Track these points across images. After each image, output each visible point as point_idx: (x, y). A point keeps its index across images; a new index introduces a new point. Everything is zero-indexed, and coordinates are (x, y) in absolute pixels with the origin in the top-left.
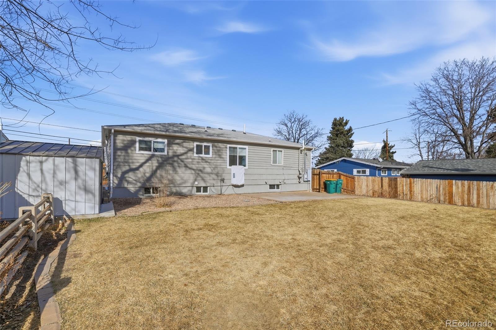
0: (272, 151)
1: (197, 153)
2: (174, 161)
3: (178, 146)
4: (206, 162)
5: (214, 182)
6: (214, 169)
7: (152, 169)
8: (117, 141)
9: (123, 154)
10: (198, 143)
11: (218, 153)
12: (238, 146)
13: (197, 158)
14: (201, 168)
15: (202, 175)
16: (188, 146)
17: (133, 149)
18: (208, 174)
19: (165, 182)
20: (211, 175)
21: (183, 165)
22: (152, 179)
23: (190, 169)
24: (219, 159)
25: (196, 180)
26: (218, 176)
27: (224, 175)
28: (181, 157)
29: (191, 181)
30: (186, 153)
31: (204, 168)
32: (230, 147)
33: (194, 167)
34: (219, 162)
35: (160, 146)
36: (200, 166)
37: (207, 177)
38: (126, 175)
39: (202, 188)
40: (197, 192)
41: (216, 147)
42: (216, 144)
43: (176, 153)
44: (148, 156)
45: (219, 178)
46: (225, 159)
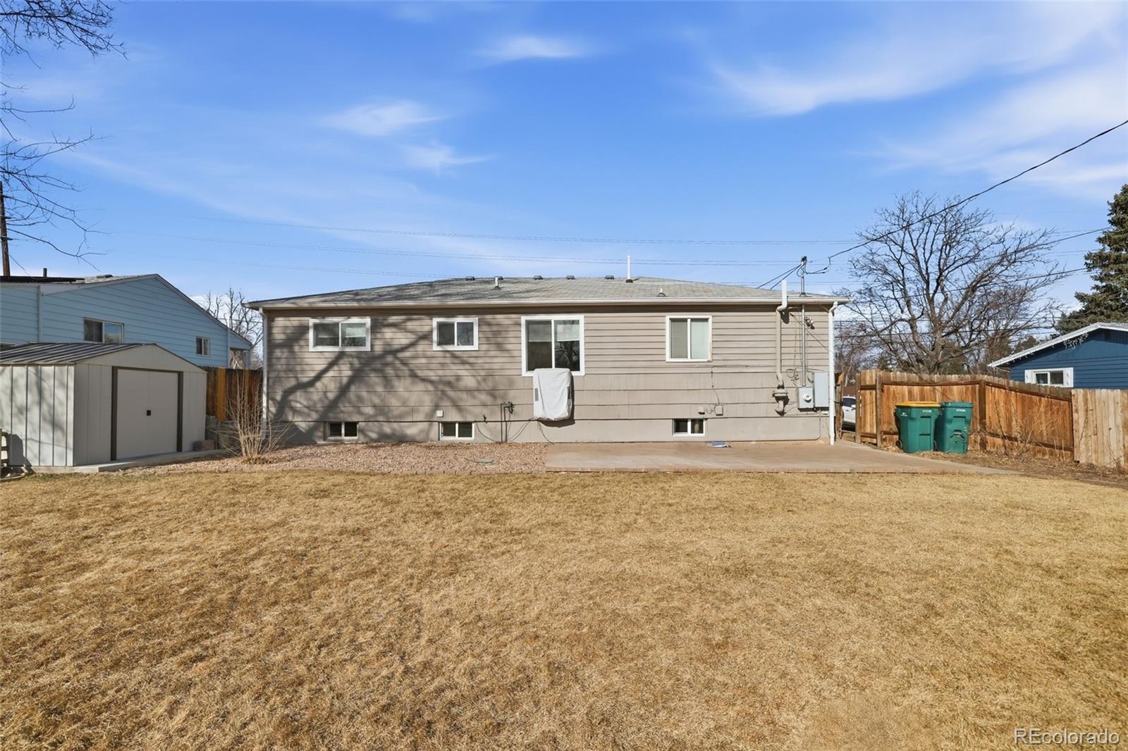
0: (668, 322)
1: (440, 344)
2: (387, 364)
3: (394, 330)
4: (464, 363)
5: (485, 411)
6: (484, 380)
7: (341, 383)
8: (275, 331)
9: (285, 355)
10: (442, 320)
11: (496, 340)
12: (553, 318)
13: (441, 354)
14: (452, 379)
15: (451, 393)
16: (419, 329)
17: (302, 343)
18: (469, 391)
19: (369, 410)
20: (476, 393)
21: (407, 372)
22: (341, 405)
23: (424, 380)
24: (497, 353)
25: (437, 407)
26: (494, 397)
27: (512, 393)
28: (401, 355)
29: (427, 409)
30: (413, 345)
31: (458, 378)
32: (529, 323)
33: (432, 375)
34: (498, 361)
35: (358, 333)
36: (448, 373)
37: (466, 400)
38: (291, 398)
39: (457, 425)
40: (446, 434)
41: (489, 324)
42: (488, 317)
43: (389, 345)
44: (332, 356)
45: (500, 402)
46: (516, 354)
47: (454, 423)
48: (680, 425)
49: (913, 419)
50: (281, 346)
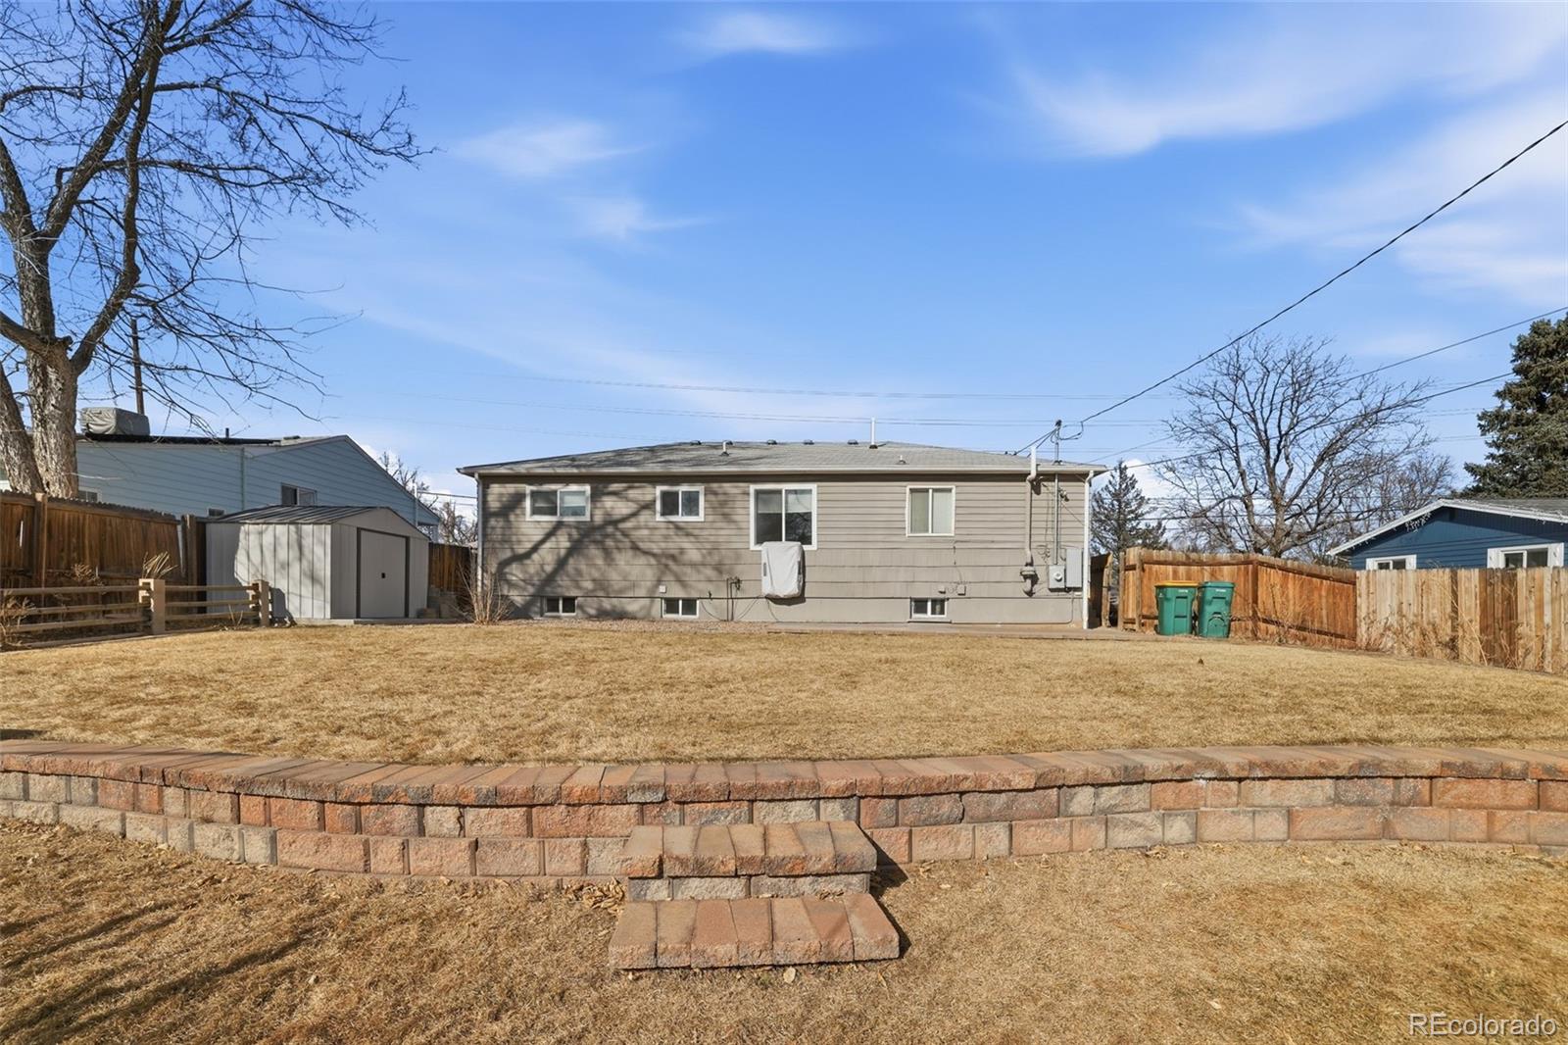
0: (908, 491)
1: (663, 514)
2: (607, 536)
3: (614, 498)
4: (688, 535)
5: (710, 587)
6: (710, 554)
7: (558, 554)
8: (490, 498)
9: (501, 524)
10: (665, 488)
11: (723, 510)
12: (784, 487)
13: (663, 525)
14: (675, 552)
15: (675, 567)
16: (641, 498)
17: (518, 511)
18: (693, 565)
19: (588, 585)
20: (701, 568)
21: (628, 545)
22: (558, 578)
23: (646, 553)
24: (724, 525)
25: (659, 582)
26: (720, 572)
27: (739, 568)
28: (622, 526)
29: (649, 584)
30: (634, 515)
31: (682, 551)
32: (758, 493)
33: (654, 547)
34: (725, 532)
35: (576, 502)
36: (671, 545)
37: (690, 575)
38: (507, 570)
39: (681, 602)
40: (668, 611)
41: (715, 494)
42: (715, 486)
43: (609, 515)
44: (550, 526)
45: (725, 577)
46: (744, 525)
47: (677, 600)
48: (919, 605)
49: (1168, 600)
50: (496, 514)
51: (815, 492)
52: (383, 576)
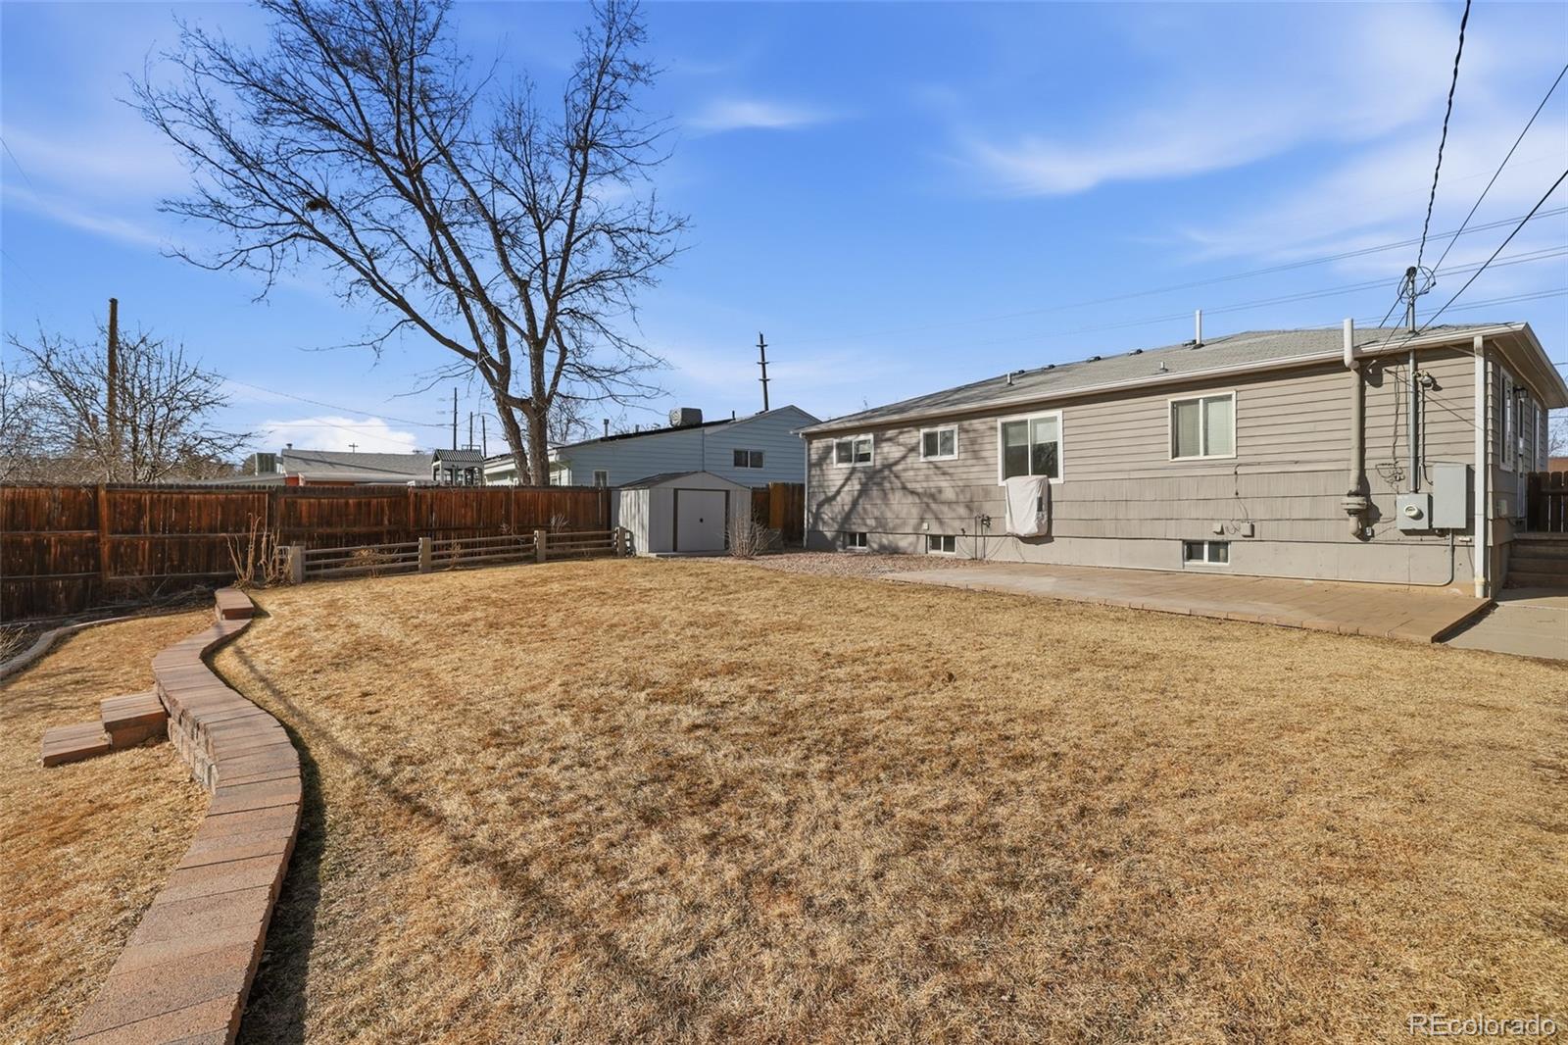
0: (1169, 406)
1: (925, 455)
2: (884, 478)
3: (890, 444)
4: (944, 474)
5: (965, 525)
6: (962, 491)
7: (853, 497)
8: (812, 452)
9: (818, 472)
10: (927, 430)
11: (973, 450)
12: (1029, 417)
13: (926, 466)
14: (935, 491)
15: (934, 506)
16: (908, 441)
17: (829, 461)
18: (949, 503)
19: (871, 522)
20: (956, 507)
21: (899, 485)
22: (853, 517)
23: (913, 492)
24: (973, 462)
25: (922, 520)
26: (971, 510)
27: (988, 505)
28: (895, 468)
29: (913, 522)
30: (904, 458)
31: (940, 490)
32: (1004, 425)
33: (918, 487)
34: (975, 470)
35: (864, 449)
36: (932, 484)
37: (946, 513)
38: (822, 510)
39: (942, 539)
40: (933, 547)
41: (967, 431)
42: (966, 423)
43: (886, 459)
44: (848, 471)
45: (975, 515)
46: (991, 461)
47: (938, 537)
48: (1192, 549)
50: (815, 465)
51: (1060, 420)
52: (701, 520)
